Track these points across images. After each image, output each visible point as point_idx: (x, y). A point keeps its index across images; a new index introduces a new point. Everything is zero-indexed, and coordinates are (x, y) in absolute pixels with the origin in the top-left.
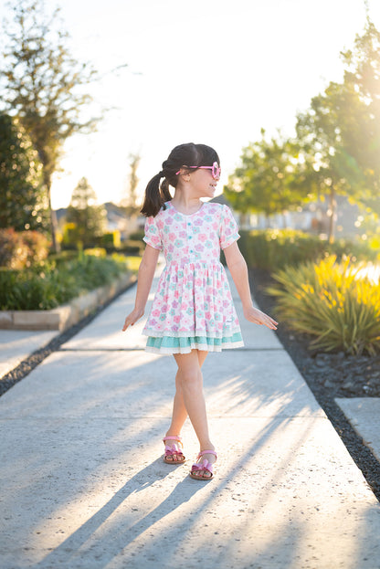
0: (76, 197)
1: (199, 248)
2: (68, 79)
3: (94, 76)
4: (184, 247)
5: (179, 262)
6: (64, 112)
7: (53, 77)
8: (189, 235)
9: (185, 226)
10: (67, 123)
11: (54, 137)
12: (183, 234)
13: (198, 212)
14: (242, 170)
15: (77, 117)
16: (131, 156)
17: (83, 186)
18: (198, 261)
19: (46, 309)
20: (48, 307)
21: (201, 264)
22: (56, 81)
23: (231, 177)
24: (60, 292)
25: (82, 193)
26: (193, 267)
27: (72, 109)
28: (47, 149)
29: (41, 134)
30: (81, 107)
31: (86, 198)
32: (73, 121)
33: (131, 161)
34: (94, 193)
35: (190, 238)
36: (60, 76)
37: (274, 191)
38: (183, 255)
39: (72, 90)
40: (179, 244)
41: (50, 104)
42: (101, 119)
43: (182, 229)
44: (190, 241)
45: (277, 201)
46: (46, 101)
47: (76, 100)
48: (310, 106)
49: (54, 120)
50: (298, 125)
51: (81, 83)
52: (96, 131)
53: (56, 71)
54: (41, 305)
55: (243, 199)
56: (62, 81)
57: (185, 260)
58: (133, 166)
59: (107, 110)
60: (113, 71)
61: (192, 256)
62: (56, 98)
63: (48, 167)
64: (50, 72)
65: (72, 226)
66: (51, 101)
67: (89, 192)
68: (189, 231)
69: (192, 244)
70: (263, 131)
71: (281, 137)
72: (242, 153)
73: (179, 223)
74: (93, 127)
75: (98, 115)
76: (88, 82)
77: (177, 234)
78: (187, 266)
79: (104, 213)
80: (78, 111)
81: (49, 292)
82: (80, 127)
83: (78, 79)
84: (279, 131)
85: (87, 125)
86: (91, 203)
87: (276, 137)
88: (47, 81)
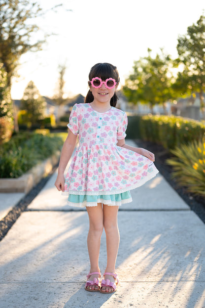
0: (26, 94)
1: (104, 135)
2: (23, 14)
3: (40, 12)
4: (94, 133)
5: (88, 143)
6: (20, 37)
7: (12, 13)
8: (99, 125)
9: (97, 119)
10: (22, 44)
11: (13, 54)
12: (95, 125)
13: (108, 112)
14: (134, 76)
15: (28, 40)
16: (60, 66)
17: (31, 86)
18: (102, 144)
19: (14, 177)
20: (16, 176)
21: (103, 146)
22: (15, 15)
23: (126, 80)
24: (24, 164)
25: (30, 91)
26: (98, 147)
27: (26, 35)
28: (9, 62)
29: (4, 52)
30: (31, 34)
31: (33, 94)
32: (26, 43)
33: (60, 70)
34: (38, 91)
35: (99, 127)
36: (16, 13)
37: (158, 89)
38: (92, 139)
39: (25, 22)
40: (91, 131)
41: (10, 32)
42: (44, 41)
43: (95, 121)
44: (99, 130)
45: (160, 97)
46: (8, 30)
47: (27, 29)
48: (187, 33)
49: (13, 42)
50: (179, 46)
51: (31, 17)
52: (41, 50)
53: (14, 9)
54: (11, 174)
55: (135, 95)
56: (19, 16)
57: (93, 143)
58: (62, 73)
59: (49, 36)
60: (52, 9)
61: (98, 140)
62: (14, 27)
63: (10, 74)
64: (10, 10)
65: (24, 112)
66: (11, 29)
67: (34, 90)
68: (99, 123)
69: (99, 132)
70: (149, 50)
71: (163, 54)
72: (134, 65)
73: (94, 117)
74: (39, 47)
75: (42, 39)
76: (36, 17)
77: (90, 124)
78: (94, 146)
79: (44, 104)
80: (29, 36)
81: (16, 165)
82: (31, 47)
83: (29, 15)
84: (161, 50)
85: (36, 45)
86: (36, 97)
87: (160, 53)
88: (8, 16)
